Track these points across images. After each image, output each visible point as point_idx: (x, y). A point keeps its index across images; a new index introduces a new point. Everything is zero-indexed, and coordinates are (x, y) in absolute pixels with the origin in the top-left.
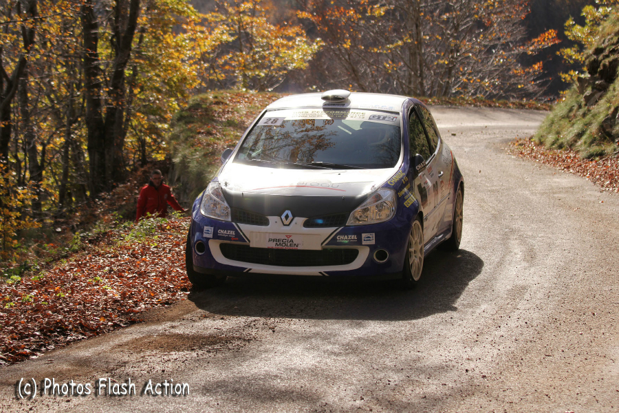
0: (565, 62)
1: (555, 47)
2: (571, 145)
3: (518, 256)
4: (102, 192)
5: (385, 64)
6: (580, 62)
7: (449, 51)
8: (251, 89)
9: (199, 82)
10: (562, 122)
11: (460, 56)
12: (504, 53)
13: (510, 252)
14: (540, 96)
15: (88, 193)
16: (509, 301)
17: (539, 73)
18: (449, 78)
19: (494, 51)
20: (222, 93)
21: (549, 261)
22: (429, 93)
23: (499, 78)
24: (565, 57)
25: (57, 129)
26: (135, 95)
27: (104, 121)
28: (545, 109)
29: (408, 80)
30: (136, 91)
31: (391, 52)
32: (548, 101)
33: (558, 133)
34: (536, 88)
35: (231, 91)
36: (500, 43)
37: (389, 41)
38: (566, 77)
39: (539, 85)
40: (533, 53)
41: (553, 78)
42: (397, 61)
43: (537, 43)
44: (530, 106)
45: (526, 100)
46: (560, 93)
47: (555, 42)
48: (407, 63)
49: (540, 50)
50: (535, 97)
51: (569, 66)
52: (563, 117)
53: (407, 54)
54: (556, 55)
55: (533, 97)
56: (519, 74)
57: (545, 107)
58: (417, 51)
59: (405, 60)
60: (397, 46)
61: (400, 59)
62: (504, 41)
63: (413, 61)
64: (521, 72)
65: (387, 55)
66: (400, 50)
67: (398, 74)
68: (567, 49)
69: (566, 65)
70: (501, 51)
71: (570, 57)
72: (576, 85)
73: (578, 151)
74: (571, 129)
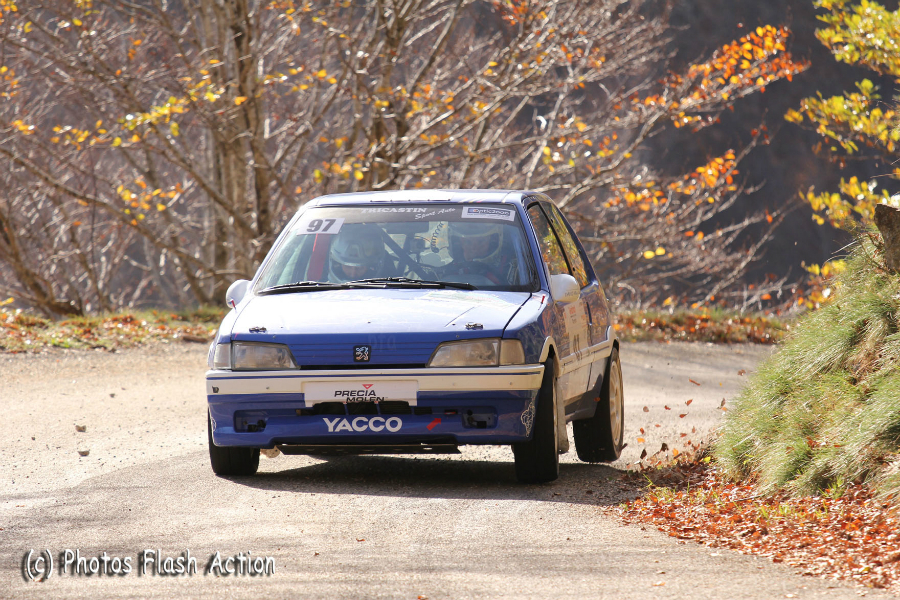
0: (826, 147)
1: (783, 93)
5: (120, 190)
6: (885, 148)
7: (371, 123)
10: (825, 390)
11: (412, 145)
12: (582, 127)
14: (723, 290)
17: (726, 197)
19: (544, 123)
24: (822, 130)
28: (753, 339)
29: (212, 248)
31: (143, 141)
32: (765, 303)
33: (809, 430)
34: (716, 259)
36: (565, 89)
37: (131, 99)
38: (830, 206)
39: (723, 246)
40: (698, 122)
41: (779, 212)
42: (166, 174)
43: (712, 80)
44: (692, 329)
45: (677, 307)
46: (809, 269)
47: (780, 74)
48: (206, 181)
49: (723, 108)
50: (715, 291)
51: (842, 165)
52: (824, 368)
53: (206, 149)
54: (787, 122)
55: (706, 291)
56: (645, 207)
57: (753, 331)
58: (242, 135)
59: (197, 169)
60: (165, 116)
61: (179, 169)
62: (582, 78)
63: (228, 175)
64: (651, 197)
65: (128, 156)
66: (176, 134)
67: (172, 226)
68: (830, 101)
69: (831, 160)
70: (571, 120)
71: (842, 129)
72: (872, 238)
73: (893, 497)
74: (859, 412)
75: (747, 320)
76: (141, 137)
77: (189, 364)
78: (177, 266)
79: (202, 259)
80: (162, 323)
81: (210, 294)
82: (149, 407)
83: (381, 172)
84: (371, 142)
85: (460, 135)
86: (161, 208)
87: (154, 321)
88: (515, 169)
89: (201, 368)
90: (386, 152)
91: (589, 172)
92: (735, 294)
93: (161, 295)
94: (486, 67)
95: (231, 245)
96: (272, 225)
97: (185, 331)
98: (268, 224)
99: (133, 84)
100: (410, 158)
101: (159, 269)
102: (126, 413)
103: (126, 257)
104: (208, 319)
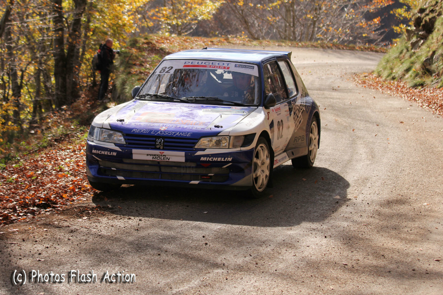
0: (397, 18)
1: (390, 7)
2: (401, 78)
3: (363, 156)
4: (64, 105)
5: (268, 17)
6: (408, 19)
7: (314, 8)
8: (172, 34)
9: (134, 28)
10: (395, 62)
13: (357, 153)
15: (54, 107)
16: (356, 187)
17: (379, 26)
18: (314, 28)
19: (346, 10)
20: (151, 37)
21: (385, 160)
22: (299, 38)
23: (349, 29)
24: (397, 15)
25: (32, 60)
26: (89, 36)
27: (66, 54)
28: (383, 52)
29: (284, 29)
30: (90, 34)
31: (273, 9)
32: (384, 46)
33: (392, 69)
34: (376, 37)
35: (157, 35)
36: (350, 4)
38: (397, 29)
39: (378, 35)
40: (374, 11)
42: (276, 15)
44: (371, 50)
45: (369, 45)
46: (393, 40)
47: (389, 3)
48: (284, 17)
49: (379, 9)
50: (376, 43)
51: (400, 22)
52: (395, 58)
53: (284, 11)
54: (390, 13)
56: (364, 26)
58: (291, 9)
59: (282, 15)
60: (277, 4)
61: (279, 14)
63: (288, 16)
65: (270, 12)
66: (279, 8)
67: (277, 25)
68: (398, 10)
70: (351, 10)
71: (400, 15)
72: (405, 35)
73: (406, 82)
74: (401, 66)
75: (381, 48)
78: (277, 32)
79: (282, 31)
80: (274, 42)
81: (283, 38)
86: (275, 21)
91: (354, 19)
92: (379, 43)
93: (274, 37)
97: (278, 44)
103: (268, 30)
104: (283, 42)
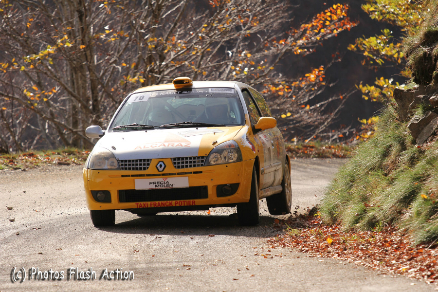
0: (367, 62)
1: (347, 37)
2: (392, 221)
5: (25, 91)
6: (397, 61)
7: (146, 57)
10: (372, 179)
11: (167, 66)
12: (249, 55)
14: (322, 132)
17: (319, 88)
19: (231, 54)
24: (366, 54)
28: (335, 156)
29: (71, 118)
31: (35, 68)
32: (340, 139)
33: (365, 199)
34: (315, 118)
36: (240, 37)
37: (29, 47)
38: (371, 91)
39: (320, 111)
40: (305, 52)
41: (346, 94)
42: (46, 84)
43: (311, 31)
44: (306, 152)
45: (297, 142)
46: (361, 121)
47: (344, 27)
48: (67, 86)
49: (317, 45)
50: (316, 133)
51: (376, 71)
52: (371, 169)
53: (66, 71)
54: (349, 50)
55: (312, 133)
56: (281, 93)
57: (335, 152)
58: (84, 63)
59: (62, 81)
60: (46, 55)
61: (53, 81)
62: (248, 32)
63: (78, 83)
64: (283, 89)
65: (28, 75)
66: (52, 63)
67: (51, 108)
68: (369, 39)
69: (370, 68)
70: (244, 52)
71: (375, 53)
72: (393, 105)
73: (406, 230)
74: (389, 189)
75: (332, 146)
76: (34, 65)
77: (62, 176)
78: (54, 128)
79: (66, 124)
80: (48, 156)
81: (71, 142)
82: (43, 197)
83: (152, 79)
84: (147, 65)
85: (190, 60)
86: (45, 100)
87: (44, 155)
88: (217, 76)
89: (68, 177)
90: (154, 70)
91: (253, 77)
92: (325, 134)
93: (46, 142)
94: (202, 27)
95: (80, 117)
96: (100, 107)
97: (59, 160)
98: (98, 107)
99: (30, 40)
100: (166, 73)
101: (45, 130)
102: (32, 200)
103: (29, 125)
104: (70, 153)
